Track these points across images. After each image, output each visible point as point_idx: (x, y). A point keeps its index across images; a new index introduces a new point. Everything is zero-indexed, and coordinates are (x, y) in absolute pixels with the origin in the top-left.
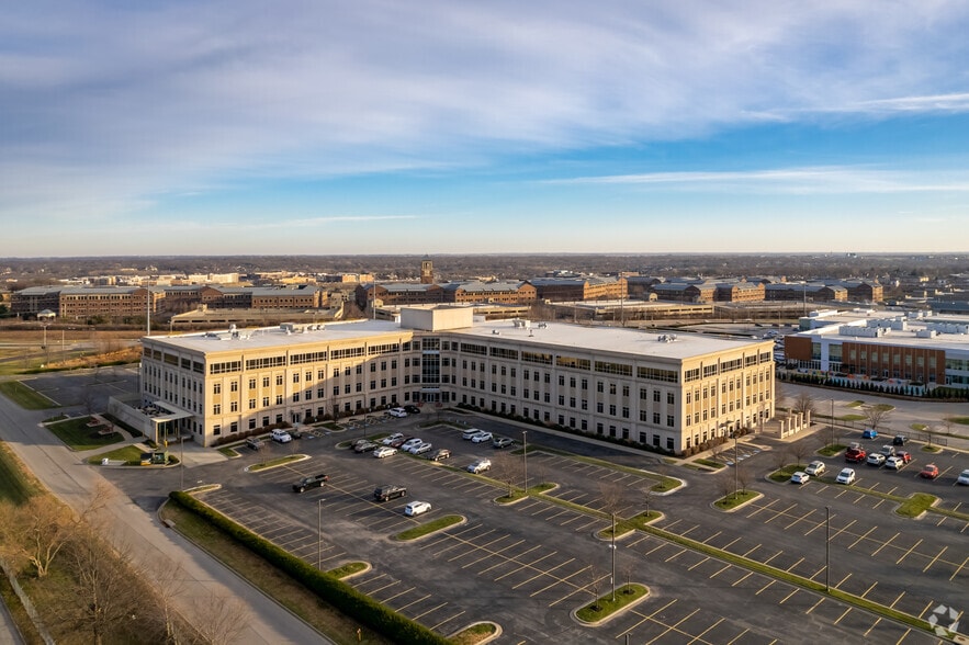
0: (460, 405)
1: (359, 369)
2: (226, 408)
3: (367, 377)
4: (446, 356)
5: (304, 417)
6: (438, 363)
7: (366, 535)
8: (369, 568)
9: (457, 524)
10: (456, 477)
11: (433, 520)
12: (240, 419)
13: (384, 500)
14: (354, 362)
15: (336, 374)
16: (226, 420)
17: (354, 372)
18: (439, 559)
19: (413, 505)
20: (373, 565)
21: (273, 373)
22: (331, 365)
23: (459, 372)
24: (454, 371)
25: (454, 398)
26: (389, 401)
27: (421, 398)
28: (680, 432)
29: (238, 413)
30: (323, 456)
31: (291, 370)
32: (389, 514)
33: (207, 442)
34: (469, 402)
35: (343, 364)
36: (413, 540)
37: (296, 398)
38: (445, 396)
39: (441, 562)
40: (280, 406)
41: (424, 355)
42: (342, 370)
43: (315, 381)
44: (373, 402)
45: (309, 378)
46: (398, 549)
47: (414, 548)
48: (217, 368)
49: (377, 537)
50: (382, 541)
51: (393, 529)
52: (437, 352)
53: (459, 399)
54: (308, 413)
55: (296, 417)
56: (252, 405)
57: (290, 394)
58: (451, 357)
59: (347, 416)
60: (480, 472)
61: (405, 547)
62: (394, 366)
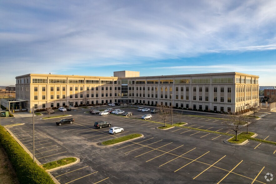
0: (136, 104)
1: (97, 89)
2: (40, 98)
3: (100, 92)
4: (130, 86)
5: (74, 104)
6: (127, 89)
7: (83, 142)
8: (78, 161)
9: (139, 138)
10: (136, 121)
11: (125, 136)
12: (47, 103)
13: (99, 128)
14: (95, 86)
15: (88, 89)
16: (40, 103)
17: (95, 90)
18: (128, 156)
19: (113, 128)
20: (81, 160)
21: (61, 86)
22: (86, 86)
23: (135, 92)
24: (133, 92)
25: (133, 102)
26: (109, 102)
27: (121, 101)
28: (235, 104)
29: (46, 100)
30: (77, 115)
31: (69, 86)
32: (100, 133)
33: (31, 111)
34: (139, 102)
35: (91, 86)
36: (112, 145)
37: (71, 97)
38: (130, 101)
39: (130, 158)
40: (64, 99)
41: (122, 86)
42: (90, 88)
43: (79, 91)
44: (103, 102)
45: (76, 89)
46: (101, 150)
47: (112, 149)
48: (35, 81)
49: (89, 144)
50: (92, 145)
51: (101, 140)
52: (127, 85)
53: (135, 102)
54: (76, 103)
55: (71, 104)
56: (52, 97)
57: (68, 95)
58: (132, 86)
59: (92, 106)
60: (147, 119)
61: (106, 149)
62: (111, 89)
